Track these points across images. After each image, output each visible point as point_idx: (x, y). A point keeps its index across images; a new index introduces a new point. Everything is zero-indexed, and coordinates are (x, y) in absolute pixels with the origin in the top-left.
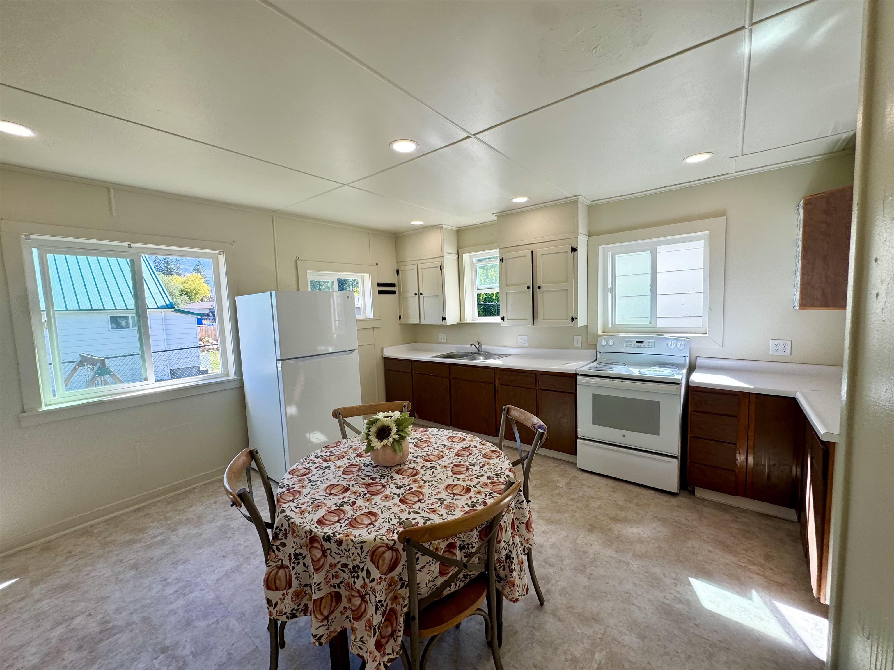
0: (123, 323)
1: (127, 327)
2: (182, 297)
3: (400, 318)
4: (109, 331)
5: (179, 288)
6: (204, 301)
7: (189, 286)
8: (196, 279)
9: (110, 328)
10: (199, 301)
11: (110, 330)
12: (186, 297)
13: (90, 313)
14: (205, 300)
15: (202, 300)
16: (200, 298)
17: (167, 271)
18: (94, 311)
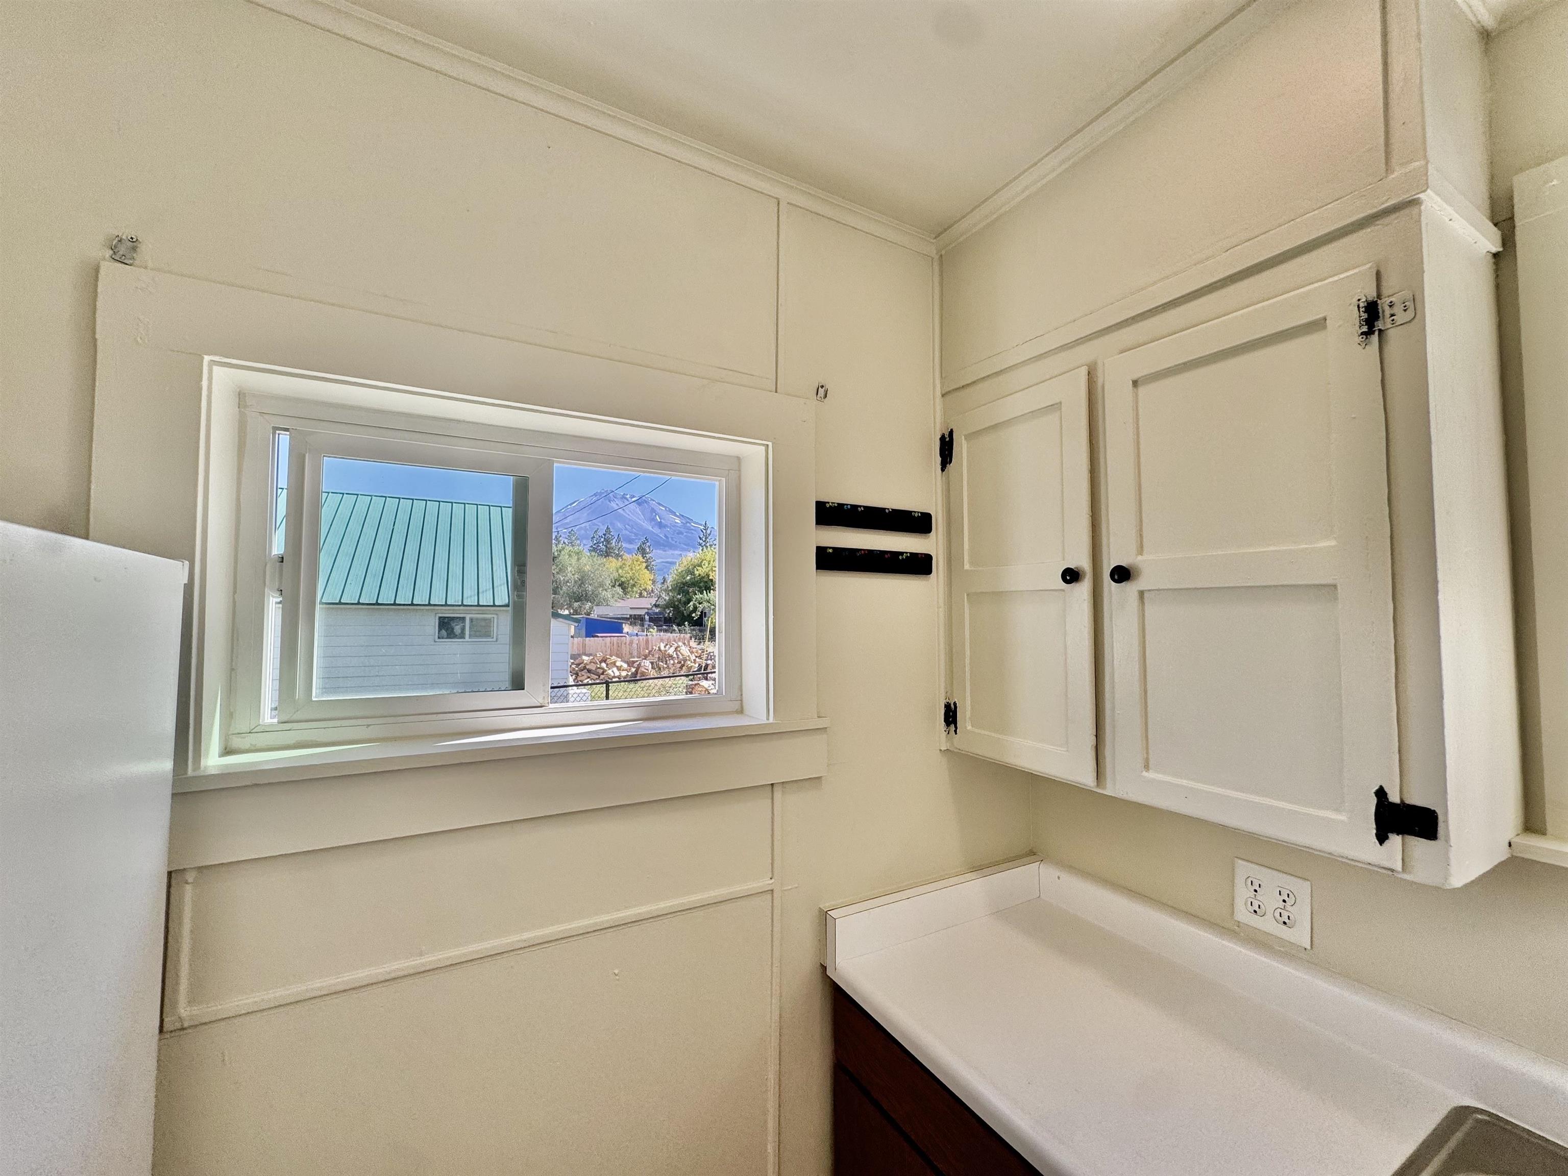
0: (457, 629)
1: (462, 636)
2: (615, 589)
3: (951, 716)
4: (435, 642)
5: (612, 576)
6: (644, 597)
7: (626, 574)
8: (635, 563)
9: (437, 637)
10: (637, 596)
11: (437, 640)
12: (619, 590)
13: (408, 609)
14: (645, 594)
15: (641, 595)
16: (639, 591)
17: (606, 552)
18: (415, 607)
